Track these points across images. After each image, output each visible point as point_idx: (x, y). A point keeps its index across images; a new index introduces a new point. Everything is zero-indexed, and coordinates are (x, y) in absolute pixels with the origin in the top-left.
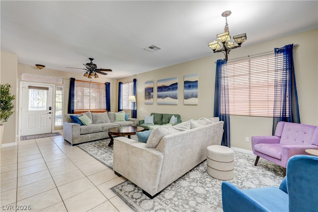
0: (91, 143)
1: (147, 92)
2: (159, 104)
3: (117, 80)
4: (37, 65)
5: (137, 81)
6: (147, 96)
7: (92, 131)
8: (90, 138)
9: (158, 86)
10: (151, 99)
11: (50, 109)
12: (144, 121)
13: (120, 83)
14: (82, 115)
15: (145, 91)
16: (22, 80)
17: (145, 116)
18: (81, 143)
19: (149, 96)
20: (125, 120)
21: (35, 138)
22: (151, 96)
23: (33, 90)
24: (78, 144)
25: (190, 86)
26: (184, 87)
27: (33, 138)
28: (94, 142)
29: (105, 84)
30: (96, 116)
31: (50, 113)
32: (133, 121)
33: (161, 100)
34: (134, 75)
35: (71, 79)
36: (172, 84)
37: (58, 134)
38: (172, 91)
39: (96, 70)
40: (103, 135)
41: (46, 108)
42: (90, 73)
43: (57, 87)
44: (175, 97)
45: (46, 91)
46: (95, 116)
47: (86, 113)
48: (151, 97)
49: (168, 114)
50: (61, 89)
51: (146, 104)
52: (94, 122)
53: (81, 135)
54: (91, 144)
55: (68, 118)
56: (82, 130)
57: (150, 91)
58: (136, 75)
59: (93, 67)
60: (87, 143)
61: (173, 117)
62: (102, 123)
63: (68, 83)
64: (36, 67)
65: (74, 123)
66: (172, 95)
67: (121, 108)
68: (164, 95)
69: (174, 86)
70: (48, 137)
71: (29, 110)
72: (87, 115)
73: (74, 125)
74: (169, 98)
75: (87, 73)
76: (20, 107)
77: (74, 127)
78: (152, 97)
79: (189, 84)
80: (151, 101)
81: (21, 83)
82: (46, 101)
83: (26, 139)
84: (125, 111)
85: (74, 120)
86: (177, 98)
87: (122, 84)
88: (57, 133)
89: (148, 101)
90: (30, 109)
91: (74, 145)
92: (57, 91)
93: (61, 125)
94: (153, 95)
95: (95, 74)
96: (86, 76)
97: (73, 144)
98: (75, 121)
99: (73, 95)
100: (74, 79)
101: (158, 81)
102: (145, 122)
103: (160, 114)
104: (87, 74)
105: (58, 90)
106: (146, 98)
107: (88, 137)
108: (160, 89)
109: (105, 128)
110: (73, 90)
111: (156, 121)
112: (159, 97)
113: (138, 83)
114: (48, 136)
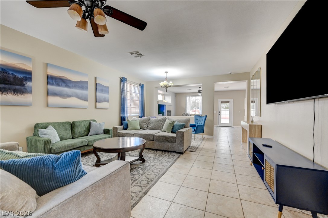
10: (27, 95)
22: (26, 88)
26: (96, 90)
44: (85, 99)
66: (81, 96)
68: (65, 93)
69: (84, 85)
80: (28, 98)
86: (87, 101)
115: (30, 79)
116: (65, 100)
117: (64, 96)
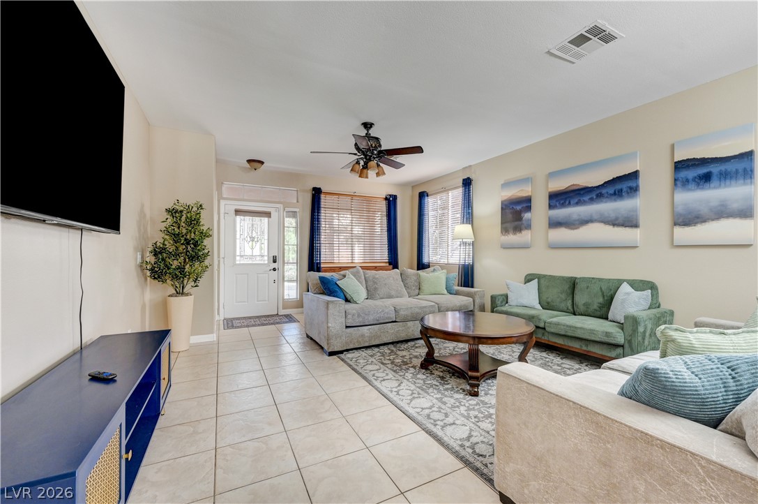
0: (369, 352)
1: (508, 211)
2: (554, 247)
3: (413, 187)
4: (249, 161)
5: (473, 182)
6: (508, 225)
7: (371, 319)
8: (367, 339)
9: (550, 190)
10: (524, 232)
11: (275, 261)
12: (507, 296)
13: (422, 196)
14: (344, 276)
15: (502, 208)
16: (225, 196)
17: (508, 281)
18: (347, 350)
19: (516, 223)
20: (445, 292)
21: (248, 326)
22: (524, 222)
23: (242, 217)
24: (341, 352)
25: (707, 178)
26: (675, 185)
27: (245, 324)
28: (376, 350)
29: (386, 199)
30: (374, 278)
31: (274, 269)
32: (468, 295)
33: (562, 234)
34: (464, 168)
35: (314, 189)
36: (614, 179)
37: (290, 319)
38: (615, 200)
39: (380, 152)
40: (398, 332)
41: (266, 258)
42: (366, 164)
43: (287, 209)
44: (630, 222)
45: (266, 220)
46: (371, 278)
47: (351, 270)
48: (523, 226)
49: (600, 280)
50: (294, 214)
51: (505, 247)
52: (370, 296)
53: (347, 327)
54: (372, 356)
55: (315, 282)
56: (349, 316)
57: (519, 208)
58: (470, 166)
59: (373, 145)
60: (360, 351)
61: (625, 288)
62: (390, 297)
63: (307, 199)
64: (247, 165)
65: (329, 295)
66: (613, 215)
67: (425, 260)
68: (575, 217)
69: (625, 185)
70: (272, 324)
71: (237, 262)
72: (355, 276)
73: (332, 302)
74: (602, 225)
75: (358, 163)
76: (222, 255)
77: (331, 306)
78: (529, 227)
79: (702, 171)
80: (525, 236)
81: (223, 203)
82: (266, 242)
83: (233, 327)
84: (443, 267)
85: (328, 288)
86: (635, 225)
87: (428, 196)
88: (288, 315)
89: (512, 238)
90: (238, 260)
91: (331, 354)
92: (286, 219)
93: (295, 297)
94: (529, 220)
95: (378, 165)
96: (357, 170)
97: (330, 350)
98: (330, 291)
99: (319, 228)
100: (320, 189)
101: (552, 175)
102: (512, 300)
103: (563, 277)
104: (357, 166)
105: (289, 217)
106: (505, 230)
107: (363, 336)
108: (559, 198)
109: (402, 313)
110: (318, 216)
111: (549, 300)
112: (555, 224)
113: (476, 189)
114: (272, 321)
115: (529, 208)
116: (576, 232)
117: (574, 225)
